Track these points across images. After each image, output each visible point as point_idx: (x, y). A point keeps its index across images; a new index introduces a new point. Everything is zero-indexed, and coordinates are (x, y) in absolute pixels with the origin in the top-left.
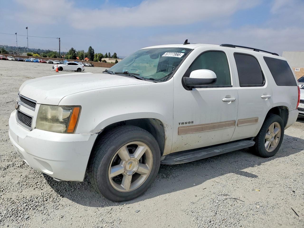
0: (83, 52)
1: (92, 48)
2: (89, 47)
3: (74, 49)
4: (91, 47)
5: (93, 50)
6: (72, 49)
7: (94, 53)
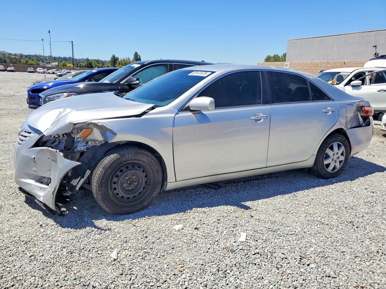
0: (129, 59)
3: (116, 57)
4: (136, 53)
5: (140, 56)
6: (114, 56)
7: (140, 60)
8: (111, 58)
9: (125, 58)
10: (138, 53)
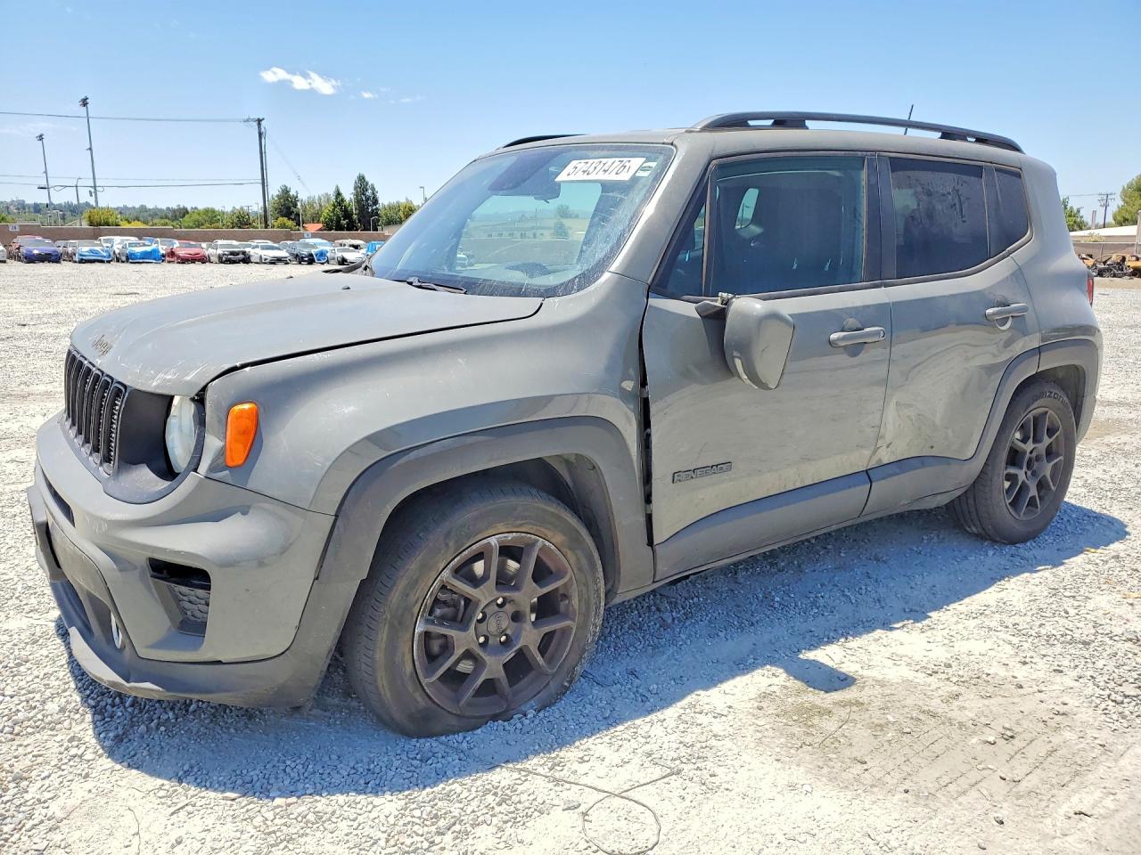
1: (367, 183)
2: (355, 178)
3: (292, 193)
4: (362, 179)
6: (286, 191)
7: (376, 202)
8: (278, 196)
9: (317, 198)
10: (367, 179)
